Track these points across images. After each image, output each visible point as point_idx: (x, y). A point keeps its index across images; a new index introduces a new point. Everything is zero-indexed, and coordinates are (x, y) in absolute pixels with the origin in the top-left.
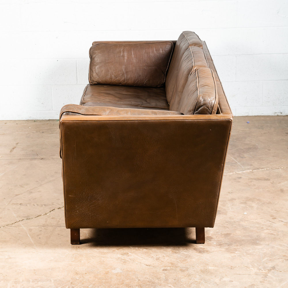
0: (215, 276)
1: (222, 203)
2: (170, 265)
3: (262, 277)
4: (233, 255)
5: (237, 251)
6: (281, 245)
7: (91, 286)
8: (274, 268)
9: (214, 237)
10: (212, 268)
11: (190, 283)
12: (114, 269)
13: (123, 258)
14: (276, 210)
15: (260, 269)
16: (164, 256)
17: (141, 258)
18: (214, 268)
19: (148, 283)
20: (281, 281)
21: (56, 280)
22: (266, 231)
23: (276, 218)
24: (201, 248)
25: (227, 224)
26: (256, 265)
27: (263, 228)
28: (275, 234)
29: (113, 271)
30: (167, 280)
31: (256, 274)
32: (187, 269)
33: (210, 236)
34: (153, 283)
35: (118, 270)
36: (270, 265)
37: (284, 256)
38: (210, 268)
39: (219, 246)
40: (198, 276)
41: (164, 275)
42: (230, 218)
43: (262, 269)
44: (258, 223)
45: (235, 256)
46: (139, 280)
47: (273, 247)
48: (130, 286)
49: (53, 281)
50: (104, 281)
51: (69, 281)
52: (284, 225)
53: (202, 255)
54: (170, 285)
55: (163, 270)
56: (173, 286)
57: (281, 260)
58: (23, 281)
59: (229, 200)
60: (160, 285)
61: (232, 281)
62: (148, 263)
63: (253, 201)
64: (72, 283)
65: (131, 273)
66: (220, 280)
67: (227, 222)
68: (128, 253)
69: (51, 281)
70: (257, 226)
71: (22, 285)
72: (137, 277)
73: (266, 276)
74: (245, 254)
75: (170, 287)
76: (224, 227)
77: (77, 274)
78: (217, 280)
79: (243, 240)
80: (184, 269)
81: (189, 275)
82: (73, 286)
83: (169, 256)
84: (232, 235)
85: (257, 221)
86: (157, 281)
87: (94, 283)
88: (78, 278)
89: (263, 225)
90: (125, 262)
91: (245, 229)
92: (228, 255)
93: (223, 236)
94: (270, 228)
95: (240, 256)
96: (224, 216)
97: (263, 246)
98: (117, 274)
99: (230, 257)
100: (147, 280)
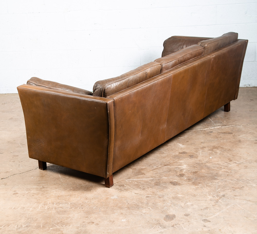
0: (182, 202)
1: (196, 150)
2: (152, 193)
3: (214, 202)
4: (197, 186)
5: (200, 184)
6: (232, 180)
7: (95, 207)
8: (224, 196)
9: (186, 174)
10: (181, 196)
11: (163, 206)
15: (214, 197)
17: (132, 188)
19: (134, 206)
20: (227, 205)
21: (72, 203)
22: (223, 170)
23: (232, 161)
24: (175, 182)
26: (212, 194)
27: (221, 168)
29: (112, 198)
30: (148, 204)
31: (211, 200)
32: (163, 196)
33: (183, 173)
34: (138, 206)
35: (115, 197)
36: (222, 194)
37: (233, 187)
38: (179, 196)
39: (188, 181)
40: (170, 201)
41: (146, 200)
42: (200, 161)
43: (216, 197)
45: (198, 187)
46: (128, 204)
48: (122, 208)
49: (69, 204)
50: (104, 204)
51: (81, 204)
52: (237, 165)
53: (175, 187)
54: (149, 207)
55: (146, 197)
56: (151, 208)
57: (230, 190)
58: (50, 203)
59: (201, 148)
60: (142, 207)
61: (193, 205)
62: (137, 192)
64: (82, 205)
65: (123, 199)
66: (185, 204)
67: (197, 164)
68: (124, 185)
71: (49, 206)
72: (128, 202)
73: (217, 201)
74: (205, 186)
75: (149, 208)
76: (194, 167)
77: (86, 199)
78: (183, 204)
79: (206, 176)
80: (161, 196)
81: (164, 201)
82: (83, 207)
83: (152, 187)
84: (198, 173)
86: (140, 204)
87: (97, 205)
88: (86, 202)
90: (121, 191)
92: (193, 187)
93: (192, 173)
94: (226, 168)
95: (202, 187)
96: (196, 159)
97: (219, 180)
98: (113, 200)
99: (195, 188)
100: (134, 203)
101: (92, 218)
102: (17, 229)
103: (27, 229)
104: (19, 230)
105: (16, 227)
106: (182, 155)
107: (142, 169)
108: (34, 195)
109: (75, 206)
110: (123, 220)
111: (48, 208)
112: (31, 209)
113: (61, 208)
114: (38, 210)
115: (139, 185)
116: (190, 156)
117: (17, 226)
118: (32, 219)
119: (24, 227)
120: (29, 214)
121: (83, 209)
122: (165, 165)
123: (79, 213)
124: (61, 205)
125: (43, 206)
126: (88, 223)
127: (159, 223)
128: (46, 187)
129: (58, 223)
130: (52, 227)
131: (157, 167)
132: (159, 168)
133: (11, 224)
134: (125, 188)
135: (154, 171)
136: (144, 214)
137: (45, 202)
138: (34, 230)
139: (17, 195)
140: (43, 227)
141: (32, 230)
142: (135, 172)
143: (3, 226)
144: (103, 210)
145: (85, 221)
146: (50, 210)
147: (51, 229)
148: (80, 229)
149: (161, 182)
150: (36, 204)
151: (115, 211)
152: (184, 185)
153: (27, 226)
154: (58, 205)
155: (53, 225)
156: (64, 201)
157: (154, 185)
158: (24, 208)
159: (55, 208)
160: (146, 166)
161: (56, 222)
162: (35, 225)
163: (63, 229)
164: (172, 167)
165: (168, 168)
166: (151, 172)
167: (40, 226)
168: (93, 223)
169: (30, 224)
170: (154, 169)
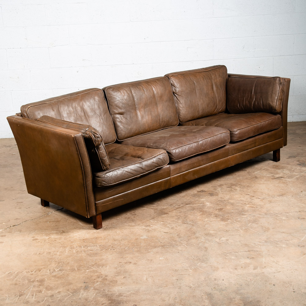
0: (216, 237)
1: (214, 188)
4: (226, 222)
5: (229, 220)
6: (260, 214)
7: (127, 248)
10: (213, 232)
12: (142, 236)
13: (147, 229)
14: (253, 191)
16: (176, 226)
17: (160, 228)
18: (214, 232)
19: (168, 244)
21: (100, 245)
22: (248, 206)
23: (254, 196)
25: (219, 202)
26: (244, 228)
27: (245, 203)
28: (255, 207)
29: (142, 238)
34: (172, 244)
35: (145, 237)
38: (211, 232)
39: (216, 217)
40: (203, 238)
42: (221, 198)
44: (242, 200)
45: (228, 223)
46: (161, 243)
47: (254, 216)
50: (135, 244)
51: (111, 246)
52: (260, 200)
54: (184, 245)
56: (186, 245)
58: (76, 247)
59: (219, 186)
60: (177, 245)
61: (228, 240)
62: (166, 231)
63: (236, 186)
64: (112, 247)
65: (154, 238)
66: (219, 240)
67: (219, 201)
69: (97, 246)
70: (242, 202)
71: (77, 250)
72: (160, 241)
74: (235, 222)
75: (184, 246)
76: (218, 204)
77: (115, 240)
78: (217, 240)
79: (232, 212)
81: (197, 238)
82: (114, 248)
83: (180, 226)
84: (224, 209)
85: (241, 199)
86: (174, 243)
87: (128, 246)
88: (116, 244)
89: (246, 201)
90: (149, 231)
91: (232, 204)
92: (223, 223)
93: (218, 210)
94: (251, 203)
95: (232, 223)
96: (217, 197)
97: (247, 216)
98: (144, 240)
99: (224, 224)
100: (167, 242)
101: (128, 259)
102: (50, 273)
103: (61, 273)
104: (52, 274)
105: (48, 271)
106: (201, 193)
107: (164, 209)
108: (56, 240)
109: (105, 248)
110: (161, 258)
111: (77, 252)
112: (58, 253)
113: (91, 250)
114: (66, 254)
115: (166, 225)
116: (210, 194)
117: (50, 271)
118: (63, 263)
119: (58, 271)
120: (58, 258)
121: (115, 250)
122: (187, 204)
123: (112, 254)
124: (89, 248)
125: (71, 250)
126: (125, 263)
127: (199, 259)
128: (66, 231)
129: (93, 265)
130: (87, 269)
131: (179, 207)
132: (181, 207)
133: (42, 269)
134: (152, 228)
135: (177, 210)
136: (181, 251)
137: (71, 246)
138: (69, 273)
139: (38, 241)
140: (78, 270)
141: (67, 273)
142: (158, 212)
143: (34, 271)
144: (136, 250)
145: (121, 261)
146: (80, 253)
147: (87, 271)
148: (119, 269)
149: (188, 220)
150: (61, 248)
151: (150, 250)
152: (213, 222)
153: (60, 270)
154: (86, 248)
155: (88, 267)
156: (91, 243)
157: (181, 223)
158: (50, 253)
159: (85, 251)
160: (167, 206)
161: (90, 265)
162: (69, 268)
163: (101, 270)
164: (194, 205)
165: (190, 206)
166: (174, 211)
167: (75, 269)
168: (130, 262)
169: (63, 268)
170: (177, 209)
